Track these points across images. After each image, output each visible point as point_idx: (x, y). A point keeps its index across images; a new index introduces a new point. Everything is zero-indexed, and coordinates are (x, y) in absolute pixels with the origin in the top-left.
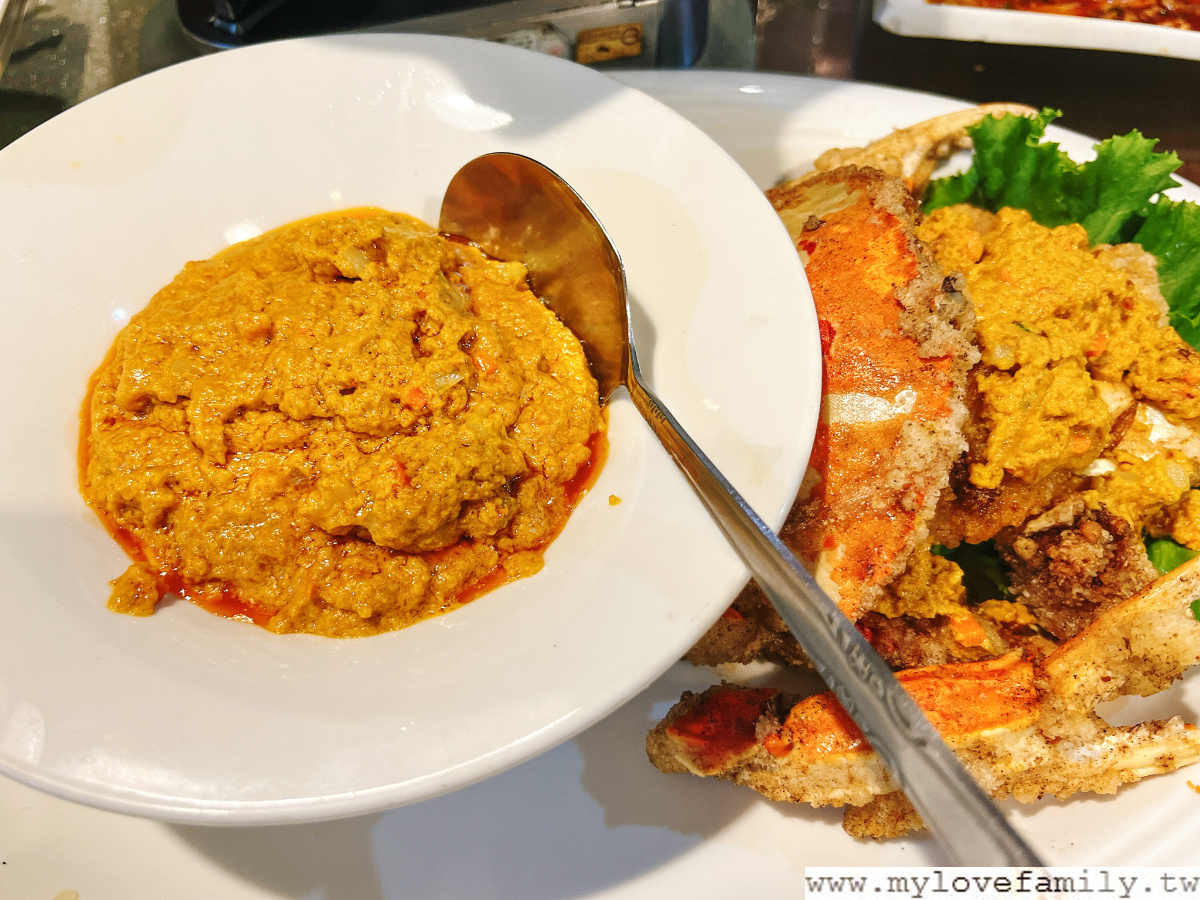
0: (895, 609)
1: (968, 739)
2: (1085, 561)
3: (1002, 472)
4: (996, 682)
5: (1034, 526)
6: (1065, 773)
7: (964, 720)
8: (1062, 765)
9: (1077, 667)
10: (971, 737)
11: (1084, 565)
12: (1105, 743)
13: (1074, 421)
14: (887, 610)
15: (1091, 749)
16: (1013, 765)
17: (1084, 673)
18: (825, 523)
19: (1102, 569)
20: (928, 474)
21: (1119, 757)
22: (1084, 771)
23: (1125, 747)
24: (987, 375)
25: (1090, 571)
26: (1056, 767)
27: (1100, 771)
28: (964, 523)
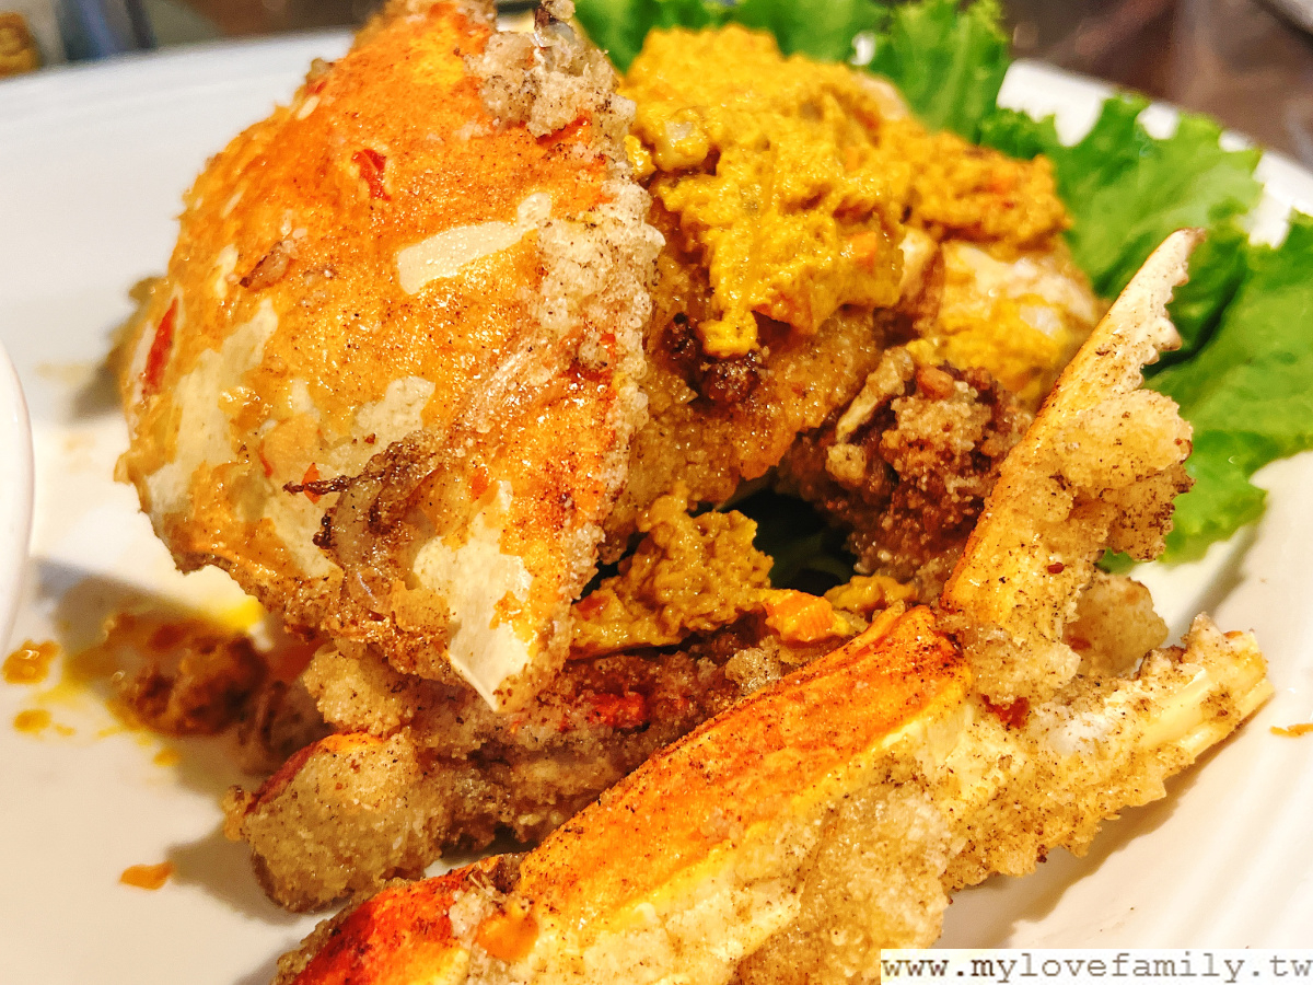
0: (663, 626)
1: (863, 765)
2: (947, 428)
3: (750, 318)
4: (876, 657)
5: (848, 423)
6: (1064, 785)
7: (844, 739)
8: (1053, 769)
9: (999, 565)
10: (867, 760)
11: (947, 434)
12: (1108, 710)
13: (833, 201)
14: (649, 632)
15: (1089, 724)
16: (966, 794)
17: (1014, 570)
18: (460, 453)
19: (978, 436)
20: (611, 297)
21: (1142, 724)
22: (1097, 771)
23: (1142, 702)
24: (674, 185)
25: (962, 443)
26: (1045, 775)
27: (1121, 761)
28: (726, 439)
